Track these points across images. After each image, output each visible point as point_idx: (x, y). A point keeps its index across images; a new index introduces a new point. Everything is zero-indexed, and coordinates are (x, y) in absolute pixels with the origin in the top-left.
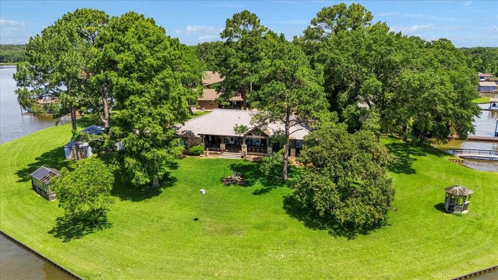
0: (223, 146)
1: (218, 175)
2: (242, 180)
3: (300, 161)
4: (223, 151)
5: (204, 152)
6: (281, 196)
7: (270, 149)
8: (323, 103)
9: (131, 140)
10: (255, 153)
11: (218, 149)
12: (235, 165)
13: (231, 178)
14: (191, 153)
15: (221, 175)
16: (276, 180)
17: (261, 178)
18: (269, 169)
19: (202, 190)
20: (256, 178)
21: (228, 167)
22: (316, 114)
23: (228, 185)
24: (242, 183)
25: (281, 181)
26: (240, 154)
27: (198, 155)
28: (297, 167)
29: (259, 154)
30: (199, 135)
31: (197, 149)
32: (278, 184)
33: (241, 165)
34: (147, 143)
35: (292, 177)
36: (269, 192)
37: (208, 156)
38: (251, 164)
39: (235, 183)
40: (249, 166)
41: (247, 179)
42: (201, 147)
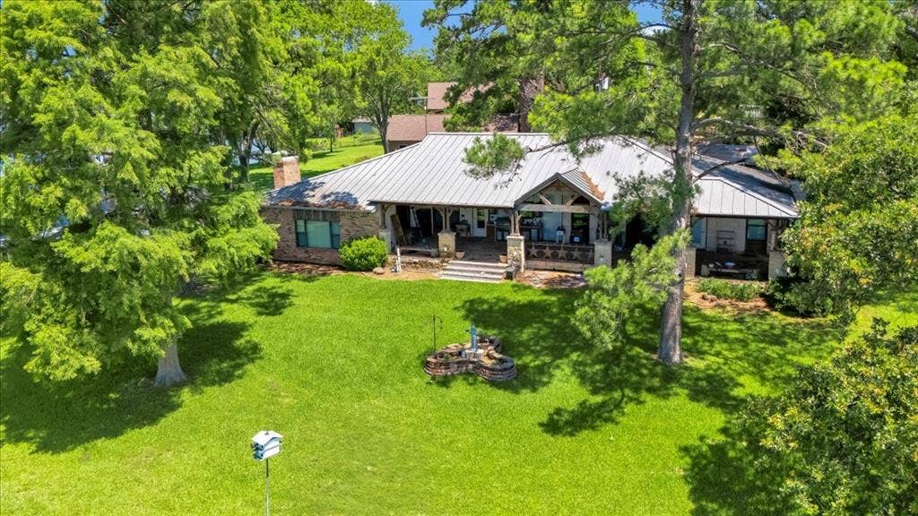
0: (447, 240)
1: (415, 340)
2: (501, 361)
3: (714, 292)
4: (449, 255)
5: (390, 258)
6: (670, 446)
7: (603, 249)
8: (872, 13)
9: (14, 188)
10: (551, 264)
11: (433, 251)
12: (482, 302)
13: (460, 354)
14: (346, 263)
15: (424, 340)
16: (634, 365)
17: (574, 356)
18: (613, 324)
19: (260, 438)
20: (558, 353)
21: (456, 309)
22: (839, 64)
23: (445, 382)
24: (500, 377)
25: (659, 369)
26: (502, 266)
27: (369, 268)
28: (708, 312)
29: (566, 265)
30: (372, 203)
31: (365, 250)
32: (648, 382)
33: (503, 304)
34: (74, 201)
35: (700, 354)
36: (612, 420)
37: (402, 272)
38: (536, 299)
39: (471, 371)
40: (531, 305)
41: (520, 355)
42: (379, 242)
